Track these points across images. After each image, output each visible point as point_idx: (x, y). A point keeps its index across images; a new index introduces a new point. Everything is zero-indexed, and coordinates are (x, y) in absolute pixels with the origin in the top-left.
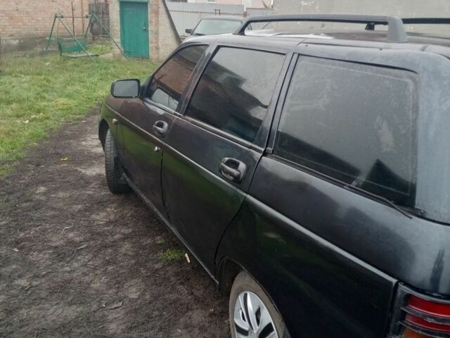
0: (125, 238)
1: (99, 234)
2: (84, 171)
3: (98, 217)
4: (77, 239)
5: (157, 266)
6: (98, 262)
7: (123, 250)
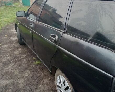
0: (24, 58)
1: (16, 57)
2: (12, 39)
3: (16, 52)
4: (10, 59)
5: (33, 66)
6: (16, 66)
7: (24, 62)
